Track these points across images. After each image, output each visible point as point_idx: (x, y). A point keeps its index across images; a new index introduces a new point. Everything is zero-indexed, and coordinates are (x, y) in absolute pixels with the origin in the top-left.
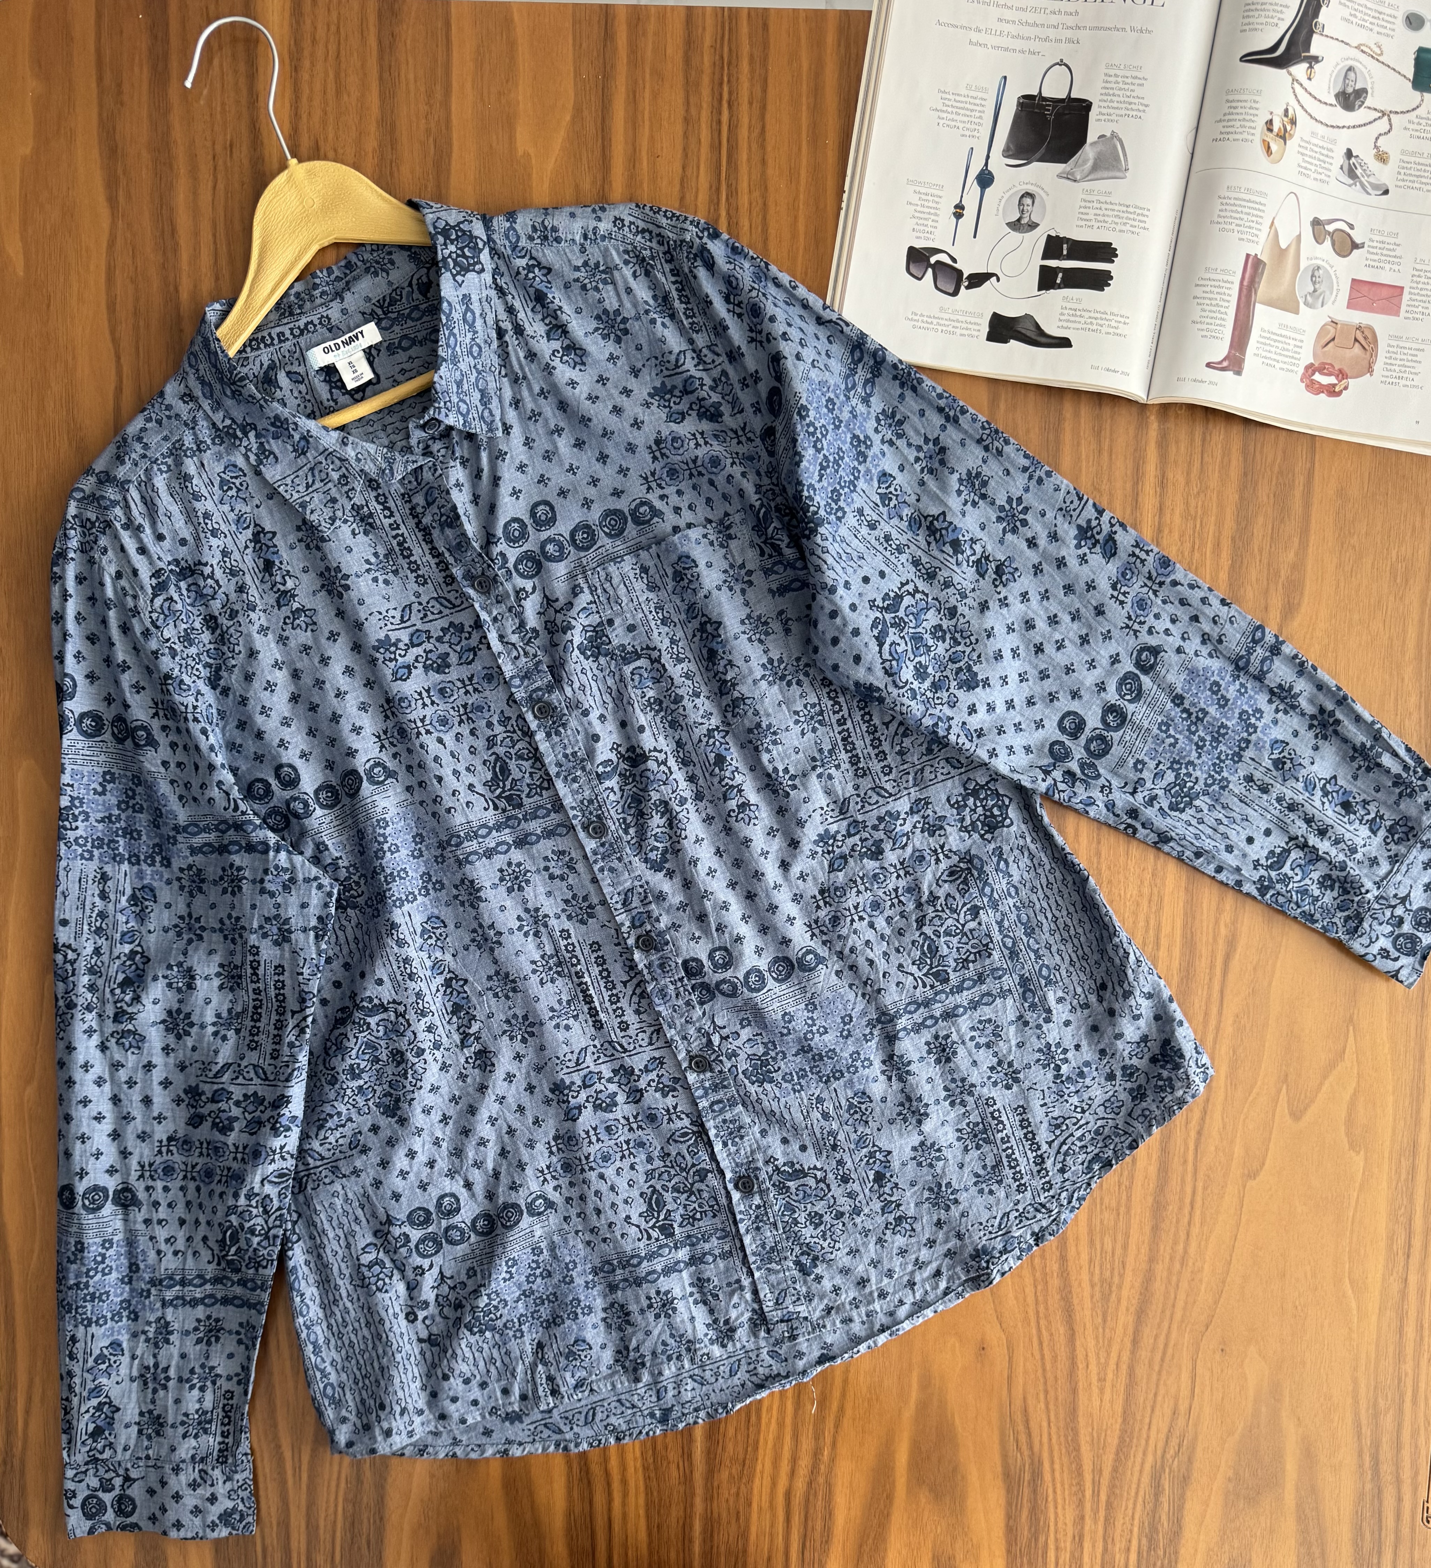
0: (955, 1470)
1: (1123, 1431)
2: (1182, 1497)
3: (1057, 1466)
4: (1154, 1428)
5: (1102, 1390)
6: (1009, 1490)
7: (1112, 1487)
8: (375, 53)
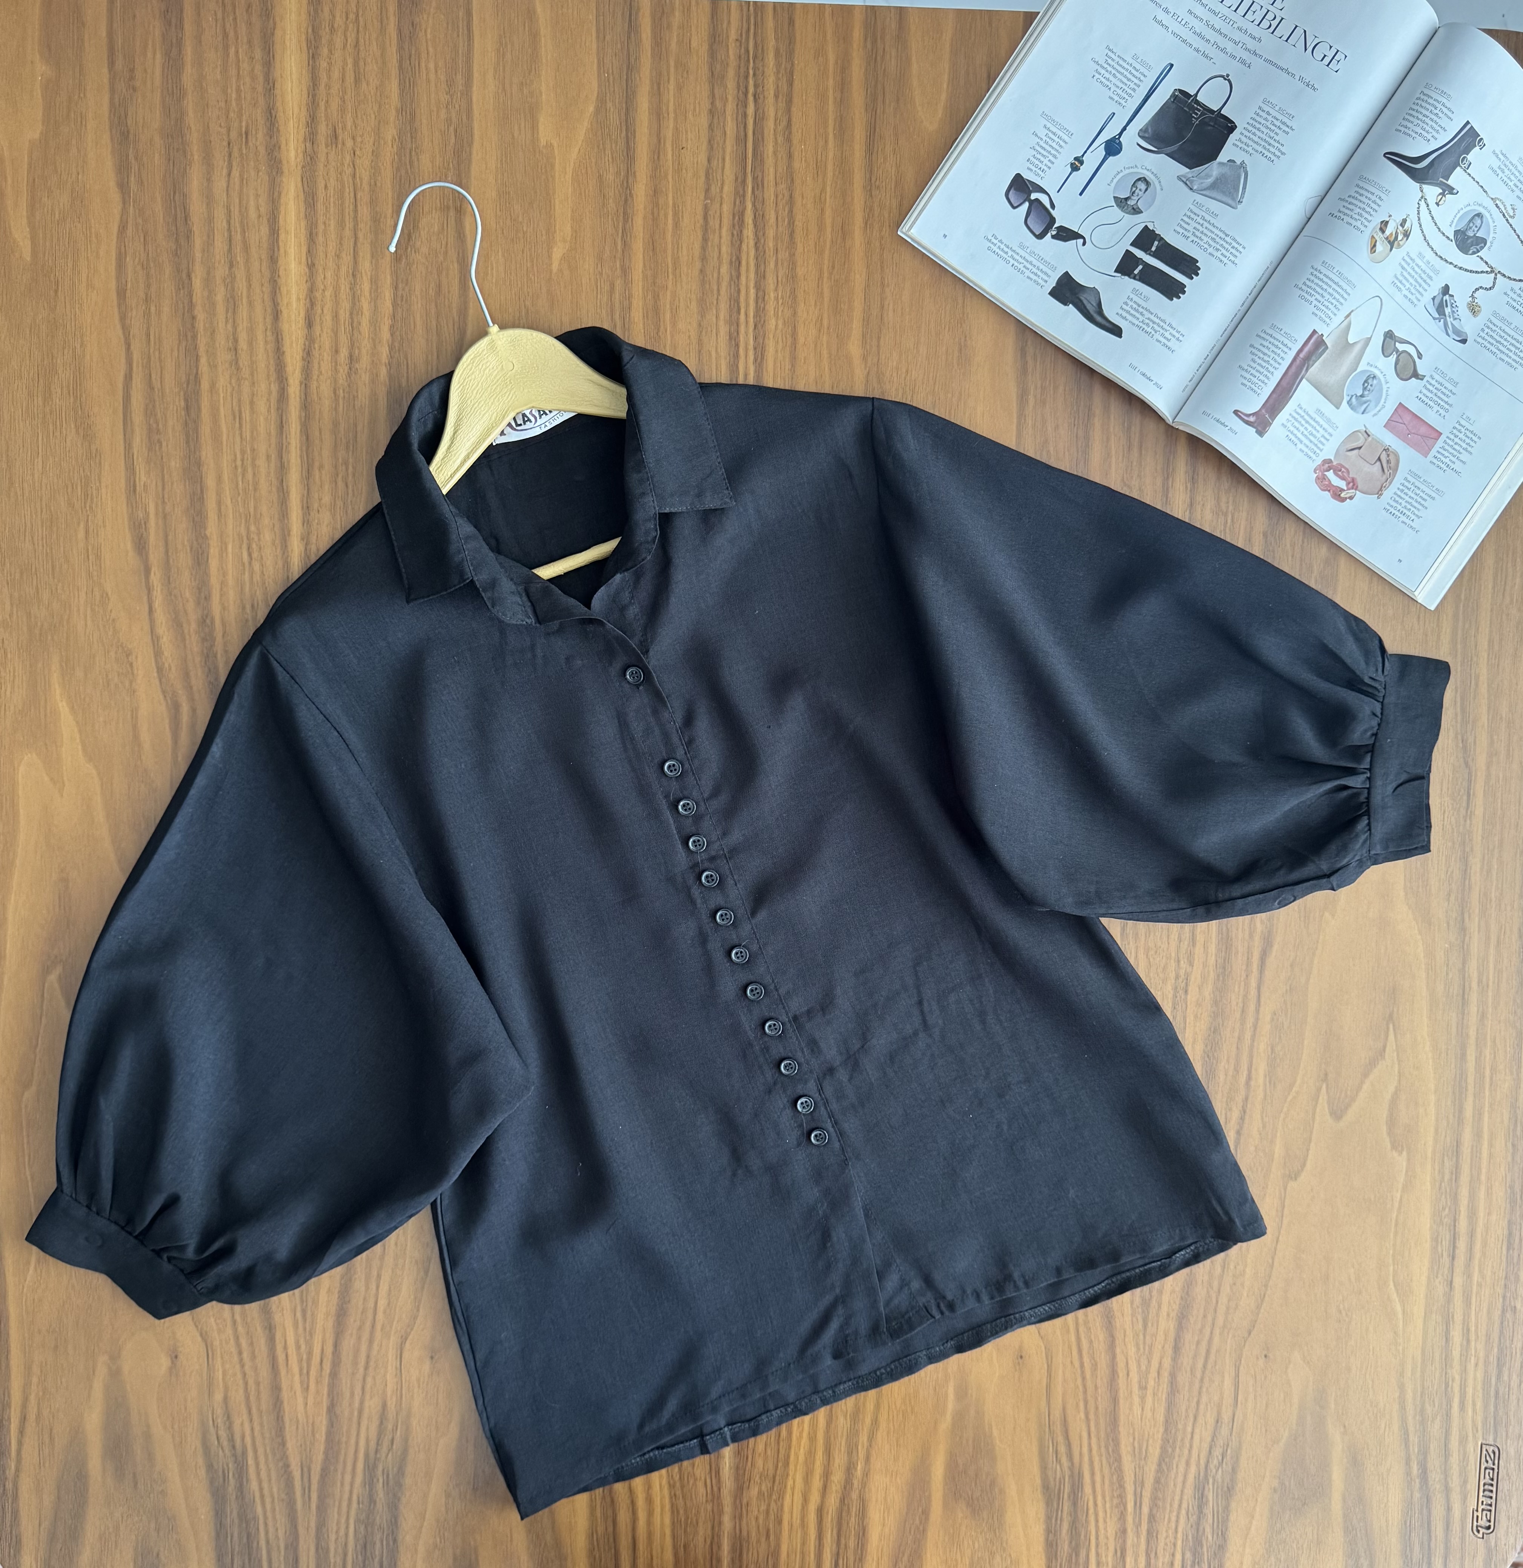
0: (993, 1483)
1: (1165, 1441)
2: (1227, 1509)
3: (1098, 1478)
4: (1197, 1437)
5: (1143, 1398)
6: (1048, 1503)
7: (1154, 1499)
8: (395, 41)
